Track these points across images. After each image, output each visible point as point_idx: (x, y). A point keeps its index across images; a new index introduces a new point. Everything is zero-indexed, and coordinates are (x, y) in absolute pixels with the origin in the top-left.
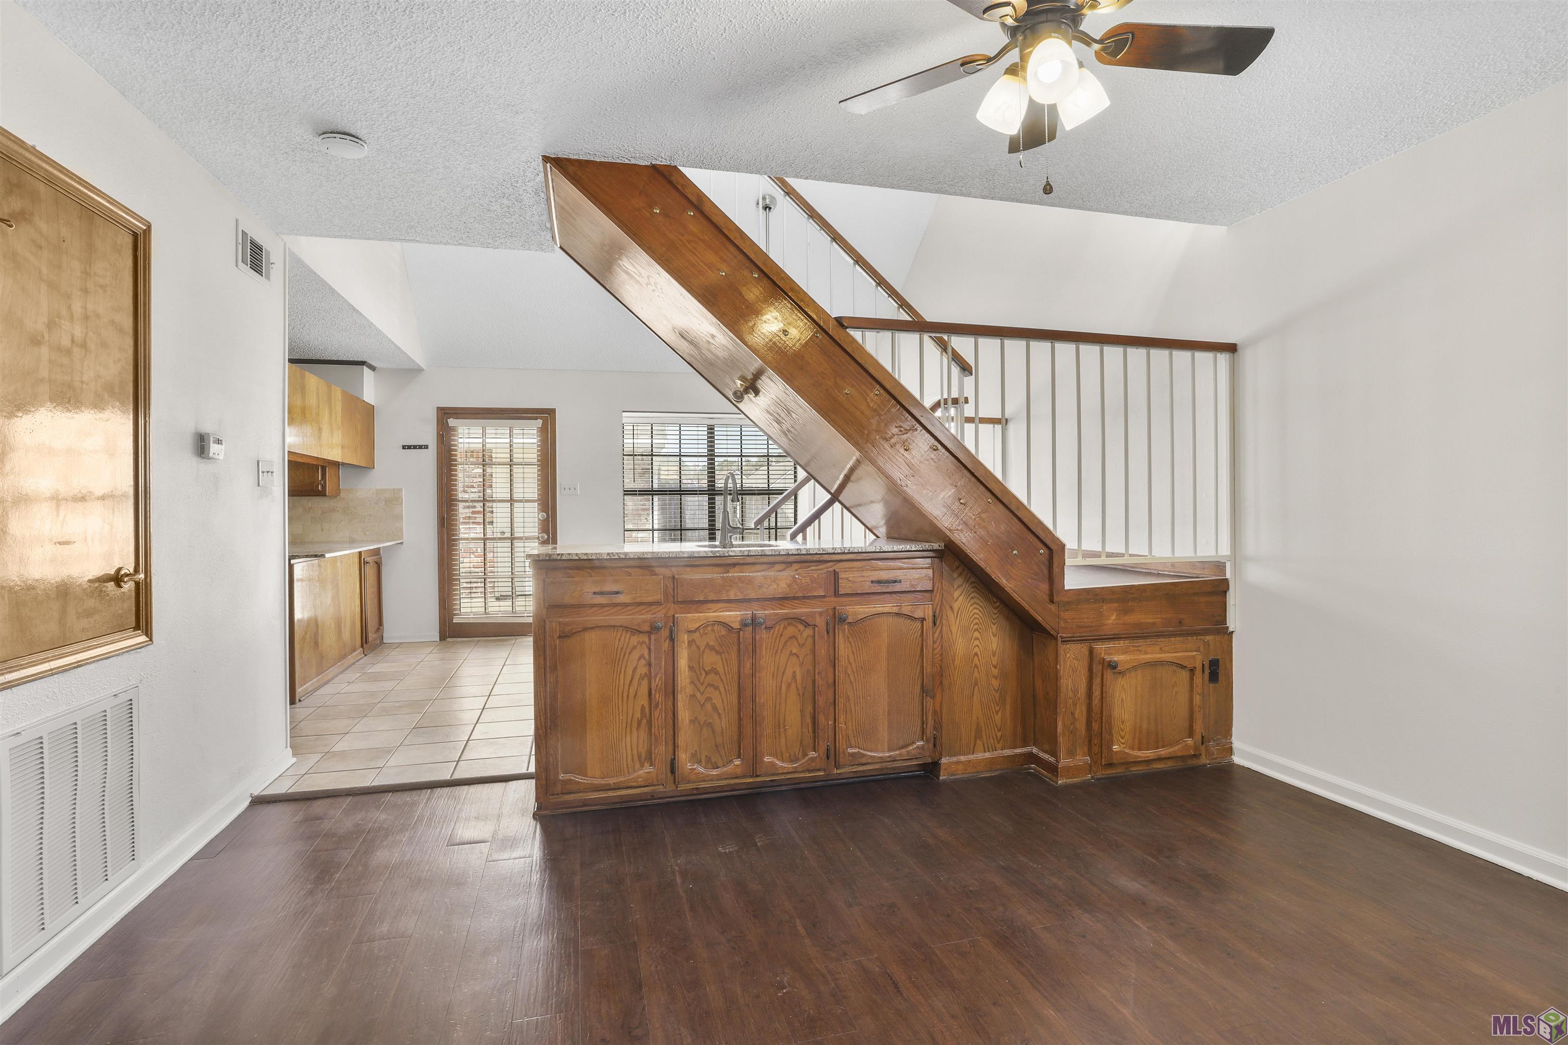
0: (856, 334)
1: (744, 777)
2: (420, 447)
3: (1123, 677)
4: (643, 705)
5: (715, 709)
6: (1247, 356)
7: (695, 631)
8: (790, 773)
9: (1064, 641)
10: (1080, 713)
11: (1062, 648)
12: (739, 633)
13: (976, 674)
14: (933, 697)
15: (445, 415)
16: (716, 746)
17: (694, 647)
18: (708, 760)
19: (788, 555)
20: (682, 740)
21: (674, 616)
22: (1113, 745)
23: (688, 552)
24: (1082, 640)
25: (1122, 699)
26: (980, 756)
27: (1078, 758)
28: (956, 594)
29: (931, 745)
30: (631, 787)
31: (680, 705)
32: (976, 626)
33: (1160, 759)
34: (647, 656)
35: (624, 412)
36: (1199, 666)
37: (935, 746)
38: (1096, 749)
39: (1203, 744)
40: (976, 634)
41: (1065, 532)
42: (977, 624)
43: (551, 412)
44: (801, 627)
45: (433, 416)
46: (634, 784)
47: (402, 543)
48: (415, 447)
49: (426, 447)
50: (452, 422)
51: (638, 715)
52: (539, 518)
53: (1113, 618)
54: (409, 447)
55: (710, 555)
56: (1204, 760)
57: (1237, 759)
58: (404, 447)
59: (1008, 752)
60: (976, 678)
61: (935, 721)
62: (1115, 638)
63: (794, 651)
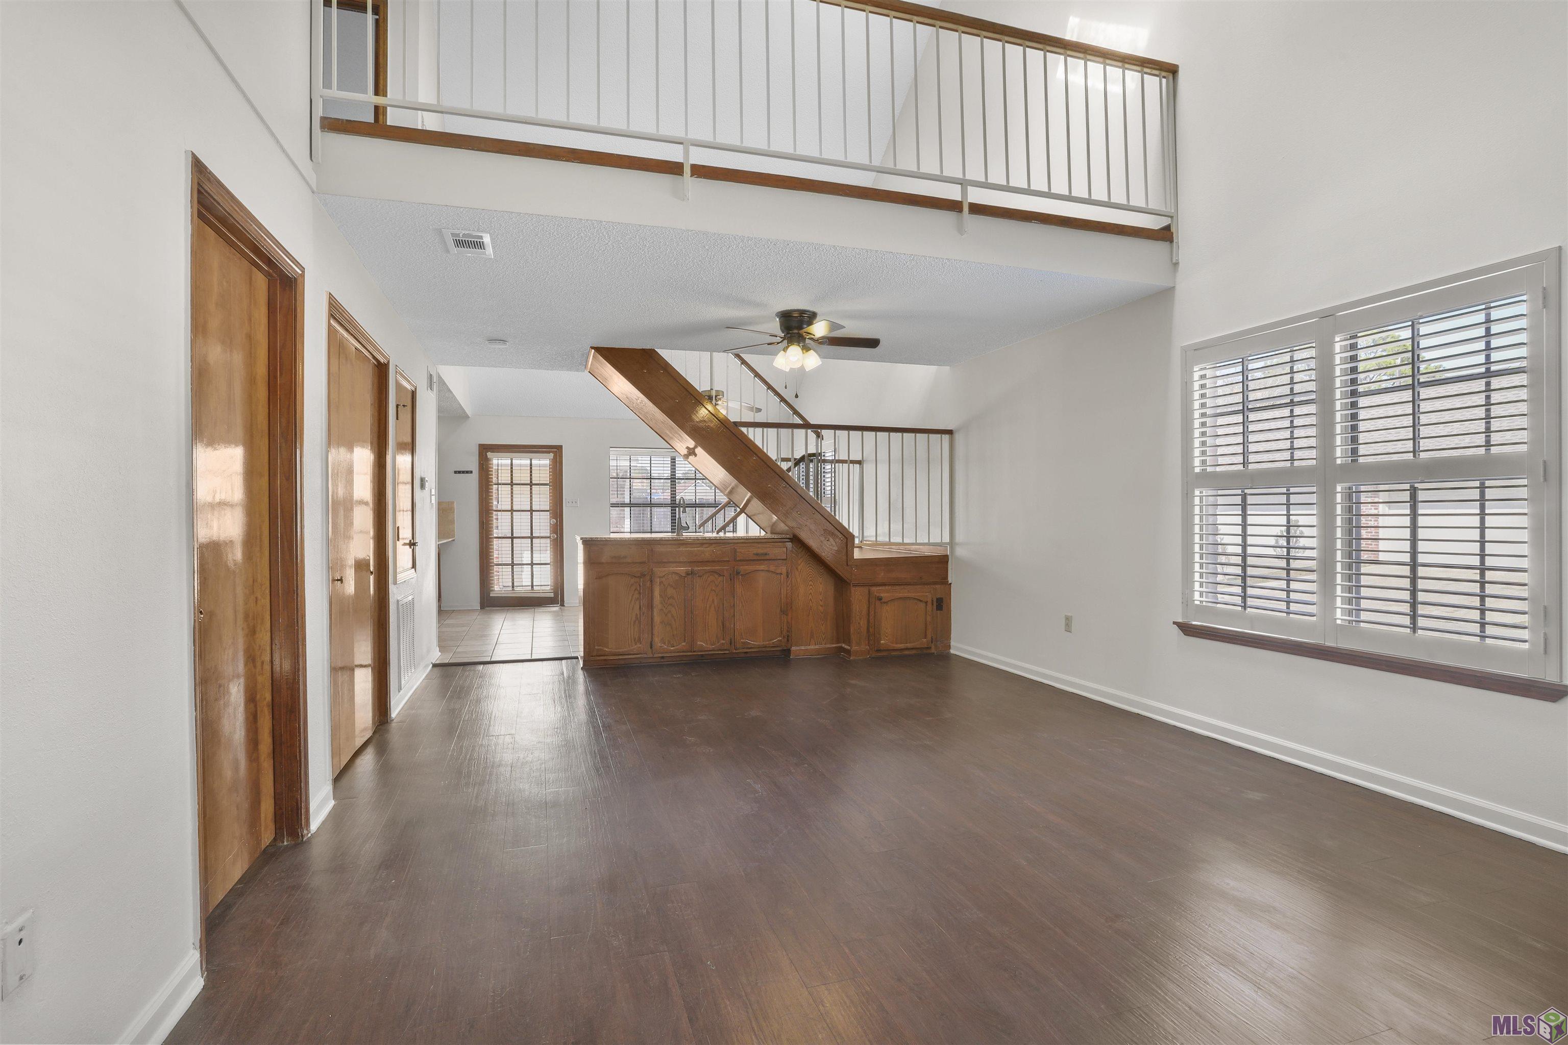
0: (744, 430)
1: (688, 652)
2: (467, 472)
3: (887, 605)
4: (636, 614)
5: (673, 616)
6: (958, 437)
7: (662, 577)
8: (711, 651)
9: (855, 586)
10: (863, 623)
11: (853, 589)
12: (685, 578)
13: (811, 604)
14: (787, 615)
15: (485, 450)
16: (673, 635)
17: (662, 585)
18: (669, 642)
19: (710, 539)
20: (655, 632)
21: (652, 569)
22: (881, 640)
23: (659, 538)
24: (864, 585)
25: (886, 617)
26: (812, 647)
27: (862, 647)
28: (799, 562)
29: (786, 639)
30: (631, 654)
31: (655, 614)
32: (811, 579)
33: (907, 649)
34: (638, 589)
35: (611, 447)
36: (929, 600)
37: (788, 641)
38: (871, 642)
39: (932, 643)
40: (811, 583)
41: (855, 530)
42: (811, 577)
43: (561, 447)
44: (717, 576)
45: (476, 451)
46: (632, 653)
47: (454, 540)
48: (463, 472)
49: (471, 472)
50: (489, 455)
51: (634, 618)
52: (550, 523)
53: (882, 574)
54: (460, 472)
55: (670, 539)
56: (933, 650)
57: (952, 651)
58: (456, 472)
59: (829, 646)
60: (811, 607)
61: (788, 627)
62: (884, 585)
63: (713, 588)
